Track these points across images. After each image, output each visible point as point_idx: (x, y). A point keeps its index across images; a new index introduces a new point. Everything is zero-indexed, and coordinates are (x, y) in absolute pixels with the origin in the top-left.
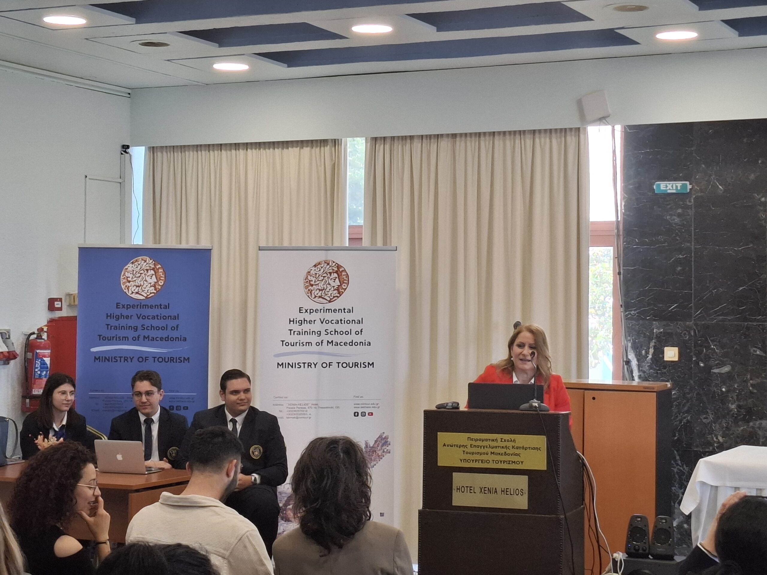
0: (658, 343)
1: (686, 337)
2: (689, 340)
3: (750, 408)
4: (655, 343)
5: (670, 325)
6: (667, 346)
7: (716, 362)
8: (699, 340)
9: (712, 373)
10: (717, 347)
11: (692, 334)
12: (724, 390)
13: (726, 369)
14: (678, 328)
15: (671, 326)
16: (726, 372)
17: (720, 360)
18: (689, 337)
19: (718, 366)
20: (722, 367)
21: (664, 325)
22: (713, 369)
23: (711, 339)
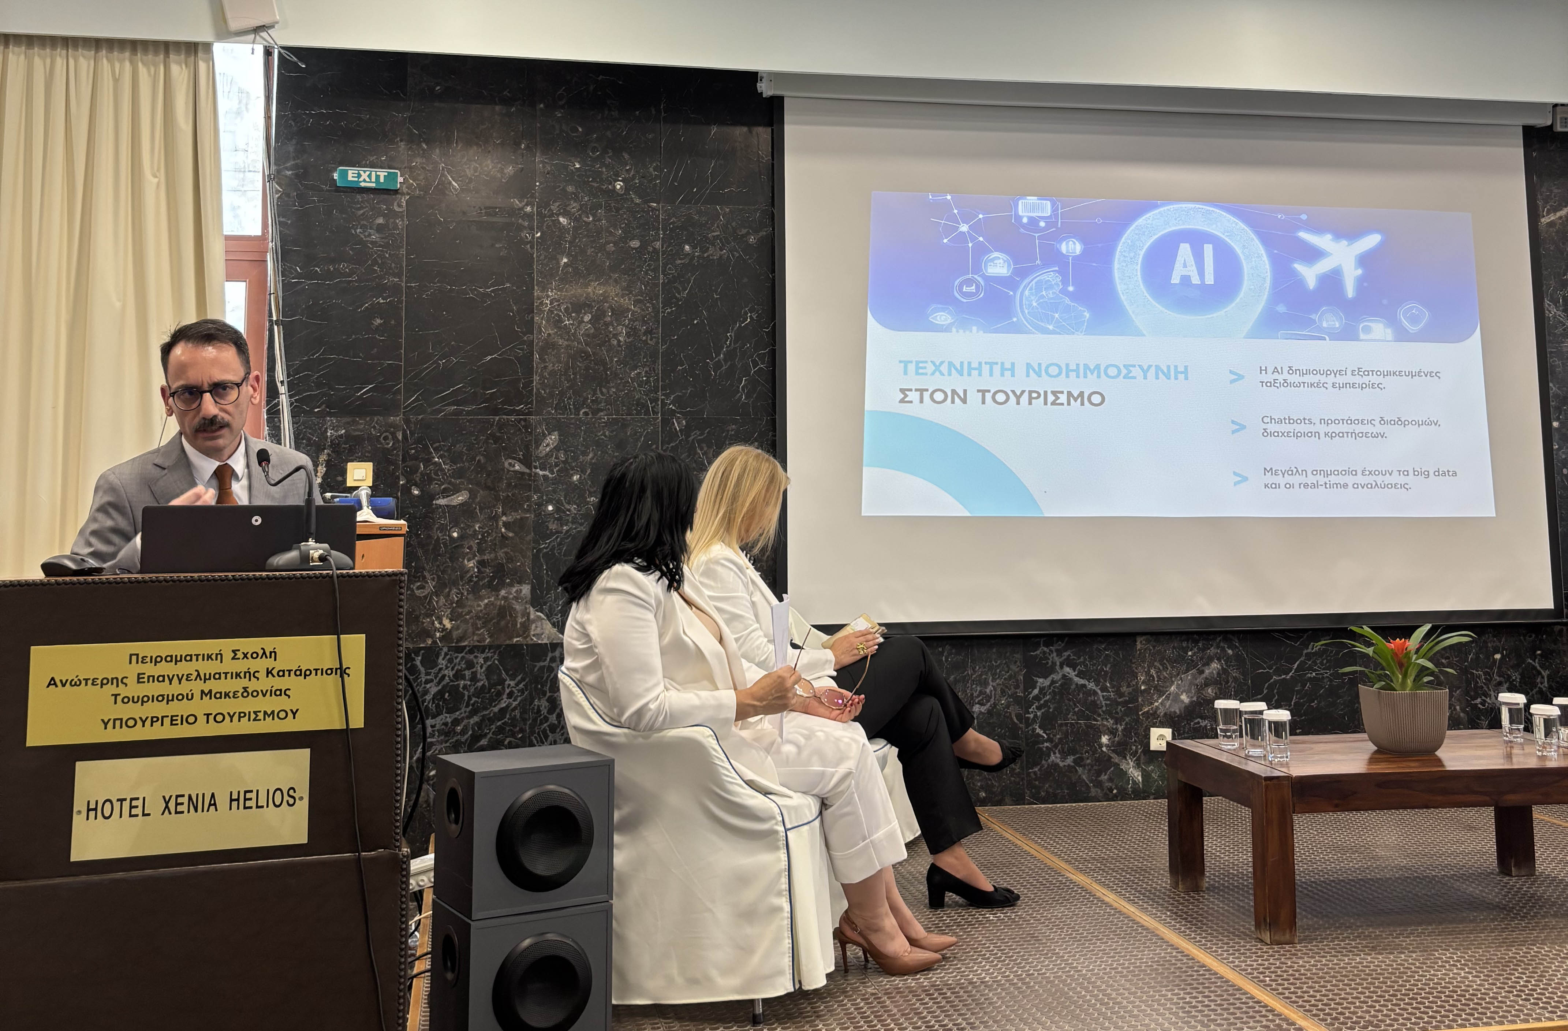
0: (333, 455)
1: (388, 444)
2: (395, 449)
3: (502, 565)
4: (328, 455)
5: (358, 423)
6: (352, 461)
7: (443, 487)
8: (412, 449)
9: (434, 506)
10: (444, 459)
11: (400, 438)
12: (455, 535)
13: (460, 498)
14: (374, 427)
15: (361, 424)
16: (460, 504)
17: (450, 483)
18: (393, 444)
19: (446, 493)
20: (453, 495)
21: (348, 423)
22: (438, 499)
23: (434, 446)
